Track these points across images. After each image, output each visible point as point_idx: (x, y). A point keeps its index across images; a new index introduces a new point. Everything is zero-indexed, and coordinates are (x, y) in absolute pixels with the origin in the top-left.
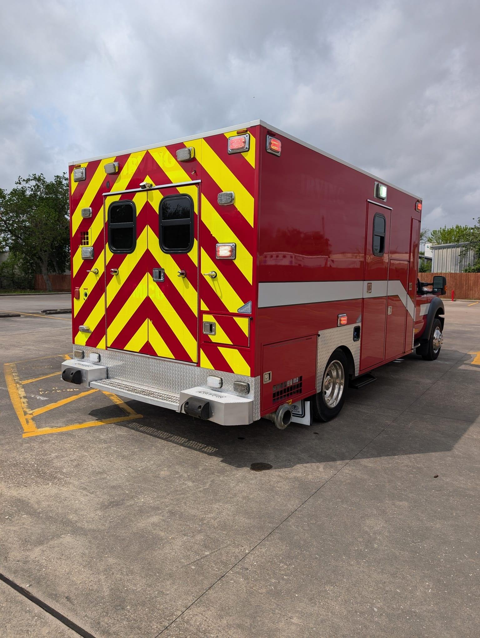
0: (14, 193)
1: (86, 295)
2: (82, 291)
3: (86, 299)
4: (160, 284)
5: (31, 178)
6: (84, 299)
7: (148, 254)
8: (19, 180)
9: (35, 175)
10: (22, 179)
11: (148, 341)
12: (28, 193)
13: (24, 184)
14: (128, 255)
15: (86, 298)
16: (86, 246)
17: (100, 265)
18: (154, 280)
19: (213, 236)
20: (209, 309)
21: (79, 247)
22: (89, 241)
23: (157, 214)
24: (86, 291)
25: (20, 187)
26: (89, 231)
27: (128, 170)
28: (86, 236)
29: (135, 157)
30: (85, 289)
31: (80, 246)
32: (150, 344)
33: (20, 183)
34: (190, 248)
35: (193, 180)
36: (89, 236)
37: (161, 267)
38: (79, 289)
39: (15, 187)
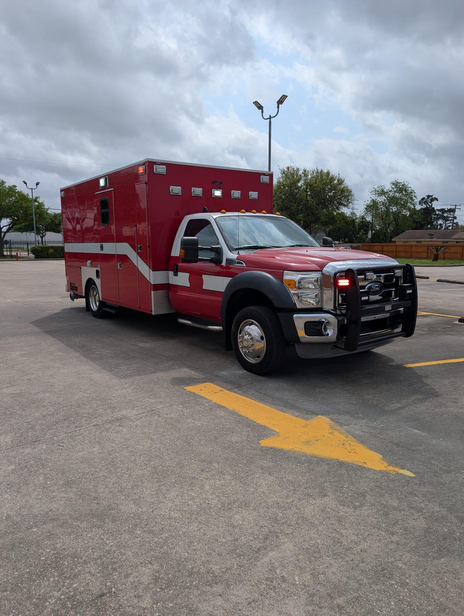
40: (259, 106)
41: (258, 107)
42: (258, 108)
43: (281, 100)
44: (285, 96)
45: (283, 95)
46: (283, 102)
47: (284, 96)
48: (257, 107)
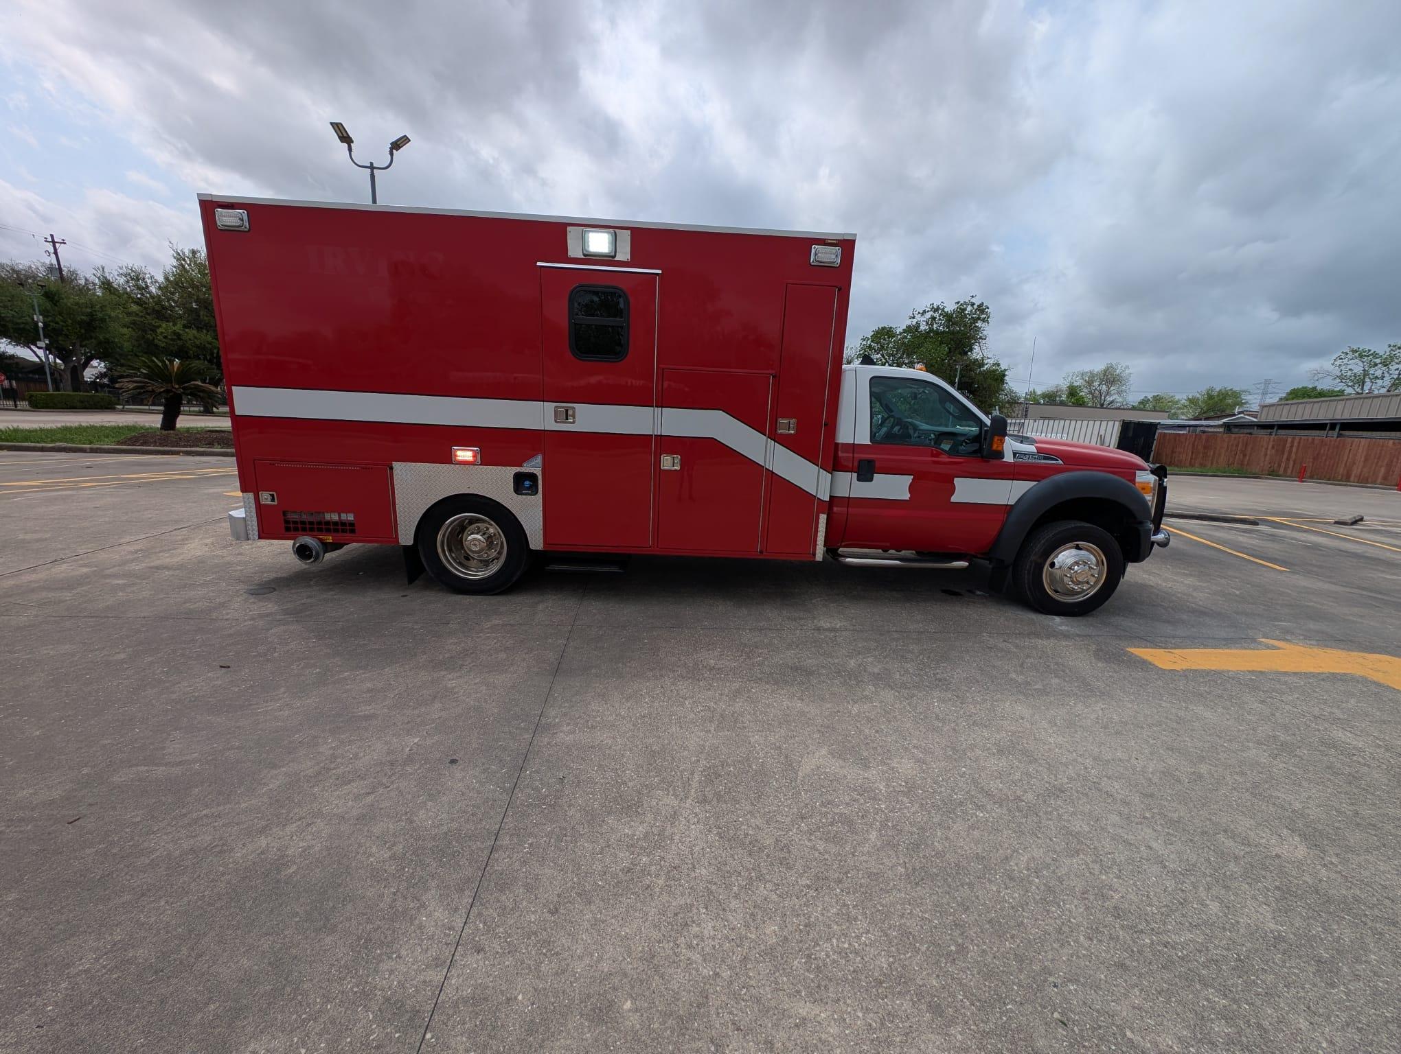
0: (909, 329)
5: (927, 309)
8: (913, 314)
9: (933, 304)
10: (917, 313)
12: (923, 327)
13: (918, 318)
25: (914, 322)
33: (914, 318)
39: (909, 322)
40: (345, 135)
41: (340, 135)
42: (339, 137)
43: (398, 143)
44: (407, 138)
45: (405, 136)
46: (400, 148)
47: (405, 138)
48: (338, 135)
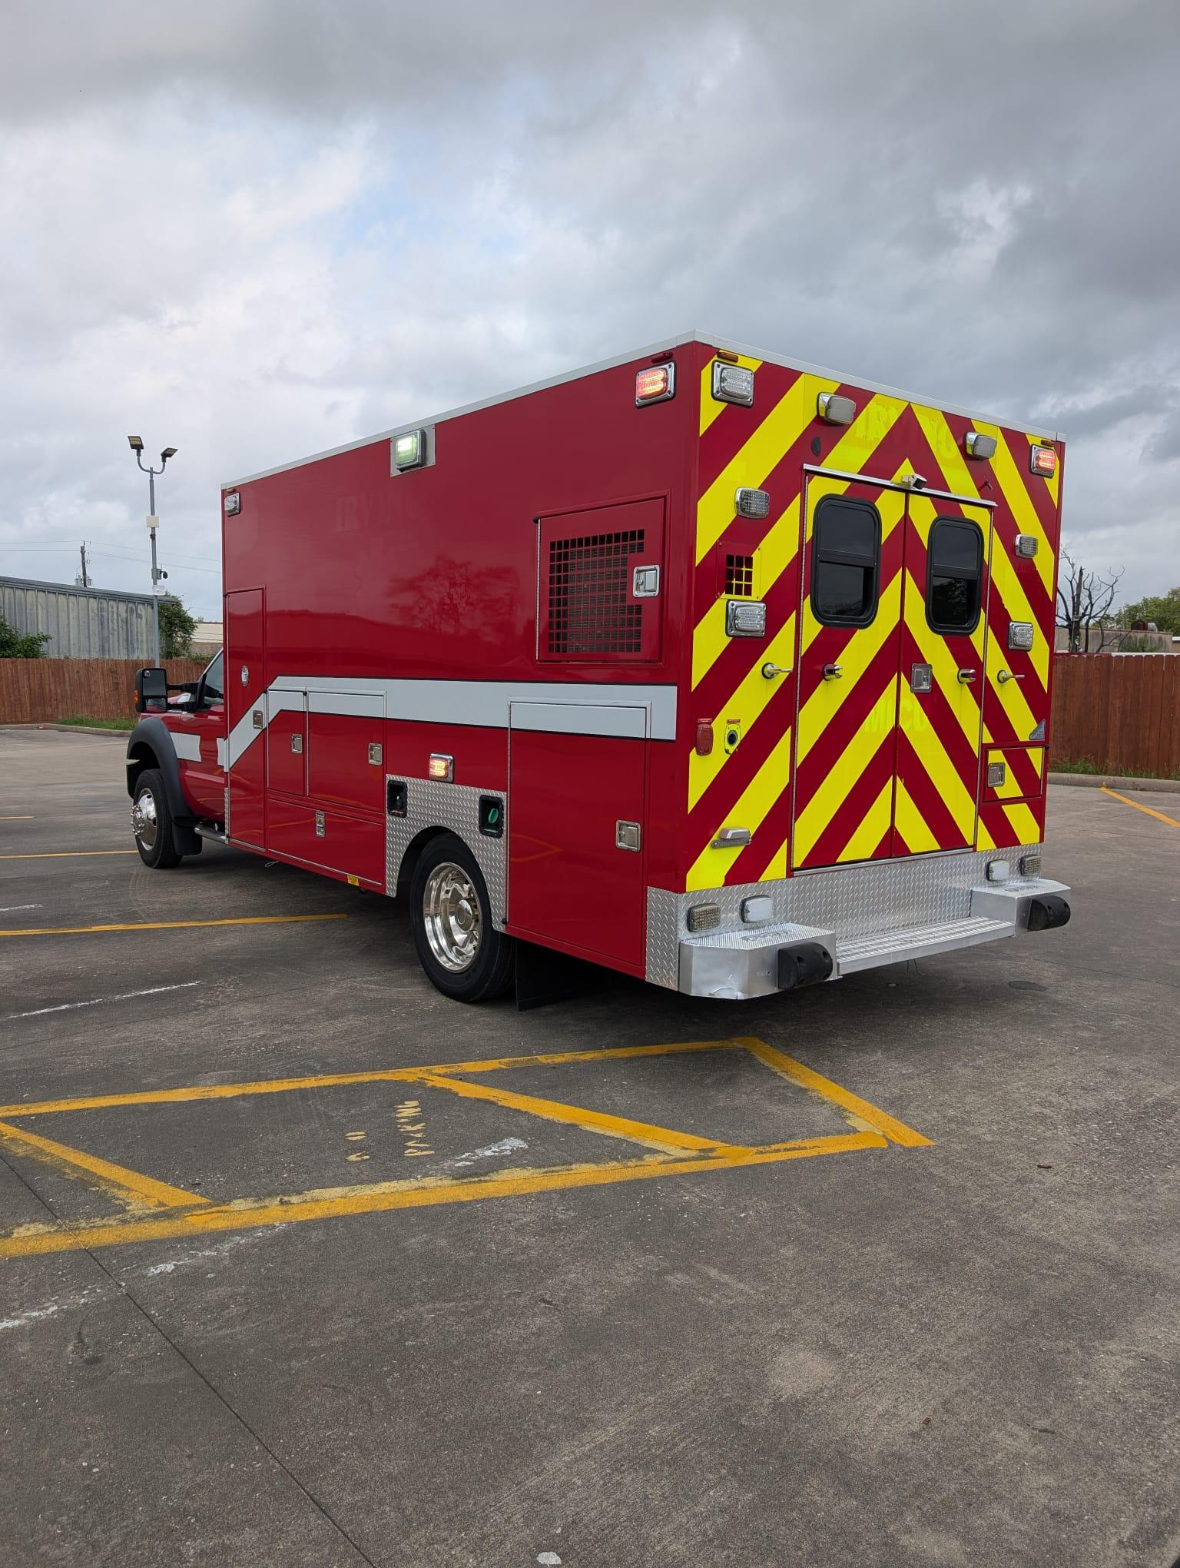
1: (732, 739)
2: (720, 727)
3: (731, 752)
4: (922, 698)
6: (727, 751)
7: (901, 632)
11: (892, 829)
14: (858, 630)
15: (732, 749)
16: (743, 597)
17: (780, 655)
18: (912, 691)
19: (1005, 607)
20: (994, 740)
21: (718, 597)
22: (755, 583)
23: (924, 547)
24: (733, 727)
26: (756, 556)
27: (867, 429)
28: (744, 569)
29: (883, 407)
30: (729, 722)
31: (724, 595)
32: (897, 832)
34: (973, 628)
35: (982, 498)
36: (755, 570)
37: (925, 662)
38: (710, 723)
